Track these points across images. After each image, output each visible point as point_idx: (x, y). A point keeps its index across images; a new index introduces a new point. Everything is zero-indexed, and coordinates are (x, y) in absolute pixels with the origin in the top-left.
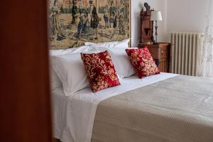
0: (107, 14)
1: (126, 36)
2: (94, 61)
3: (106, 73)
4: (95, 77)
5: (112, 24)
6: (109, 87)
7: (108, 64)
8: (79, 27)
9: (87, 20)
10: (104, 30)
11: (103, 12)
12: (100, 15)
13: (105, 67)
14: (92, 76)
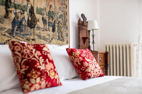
0: (46, 17)
1: (65, 42)
2: (26, 51)
3: (42, 67)
4: (27, 72)
5: (51, 28)
6: (47, 87)
7: (45, 57)
8: (14, 23)
9: (24, 18)
10: (42, 32)
11: (41, 14)
12: (38, 16)
13: (42, 60)
14: (22, 71)
